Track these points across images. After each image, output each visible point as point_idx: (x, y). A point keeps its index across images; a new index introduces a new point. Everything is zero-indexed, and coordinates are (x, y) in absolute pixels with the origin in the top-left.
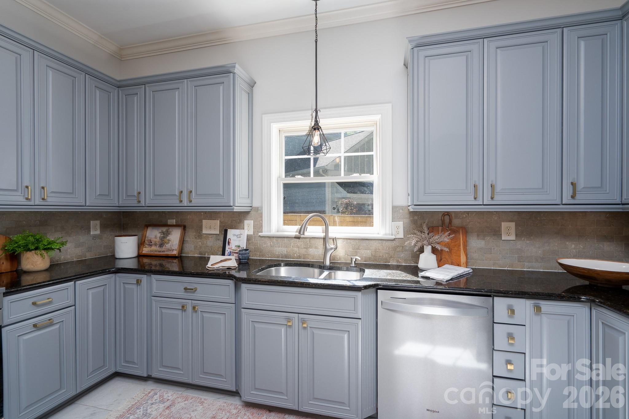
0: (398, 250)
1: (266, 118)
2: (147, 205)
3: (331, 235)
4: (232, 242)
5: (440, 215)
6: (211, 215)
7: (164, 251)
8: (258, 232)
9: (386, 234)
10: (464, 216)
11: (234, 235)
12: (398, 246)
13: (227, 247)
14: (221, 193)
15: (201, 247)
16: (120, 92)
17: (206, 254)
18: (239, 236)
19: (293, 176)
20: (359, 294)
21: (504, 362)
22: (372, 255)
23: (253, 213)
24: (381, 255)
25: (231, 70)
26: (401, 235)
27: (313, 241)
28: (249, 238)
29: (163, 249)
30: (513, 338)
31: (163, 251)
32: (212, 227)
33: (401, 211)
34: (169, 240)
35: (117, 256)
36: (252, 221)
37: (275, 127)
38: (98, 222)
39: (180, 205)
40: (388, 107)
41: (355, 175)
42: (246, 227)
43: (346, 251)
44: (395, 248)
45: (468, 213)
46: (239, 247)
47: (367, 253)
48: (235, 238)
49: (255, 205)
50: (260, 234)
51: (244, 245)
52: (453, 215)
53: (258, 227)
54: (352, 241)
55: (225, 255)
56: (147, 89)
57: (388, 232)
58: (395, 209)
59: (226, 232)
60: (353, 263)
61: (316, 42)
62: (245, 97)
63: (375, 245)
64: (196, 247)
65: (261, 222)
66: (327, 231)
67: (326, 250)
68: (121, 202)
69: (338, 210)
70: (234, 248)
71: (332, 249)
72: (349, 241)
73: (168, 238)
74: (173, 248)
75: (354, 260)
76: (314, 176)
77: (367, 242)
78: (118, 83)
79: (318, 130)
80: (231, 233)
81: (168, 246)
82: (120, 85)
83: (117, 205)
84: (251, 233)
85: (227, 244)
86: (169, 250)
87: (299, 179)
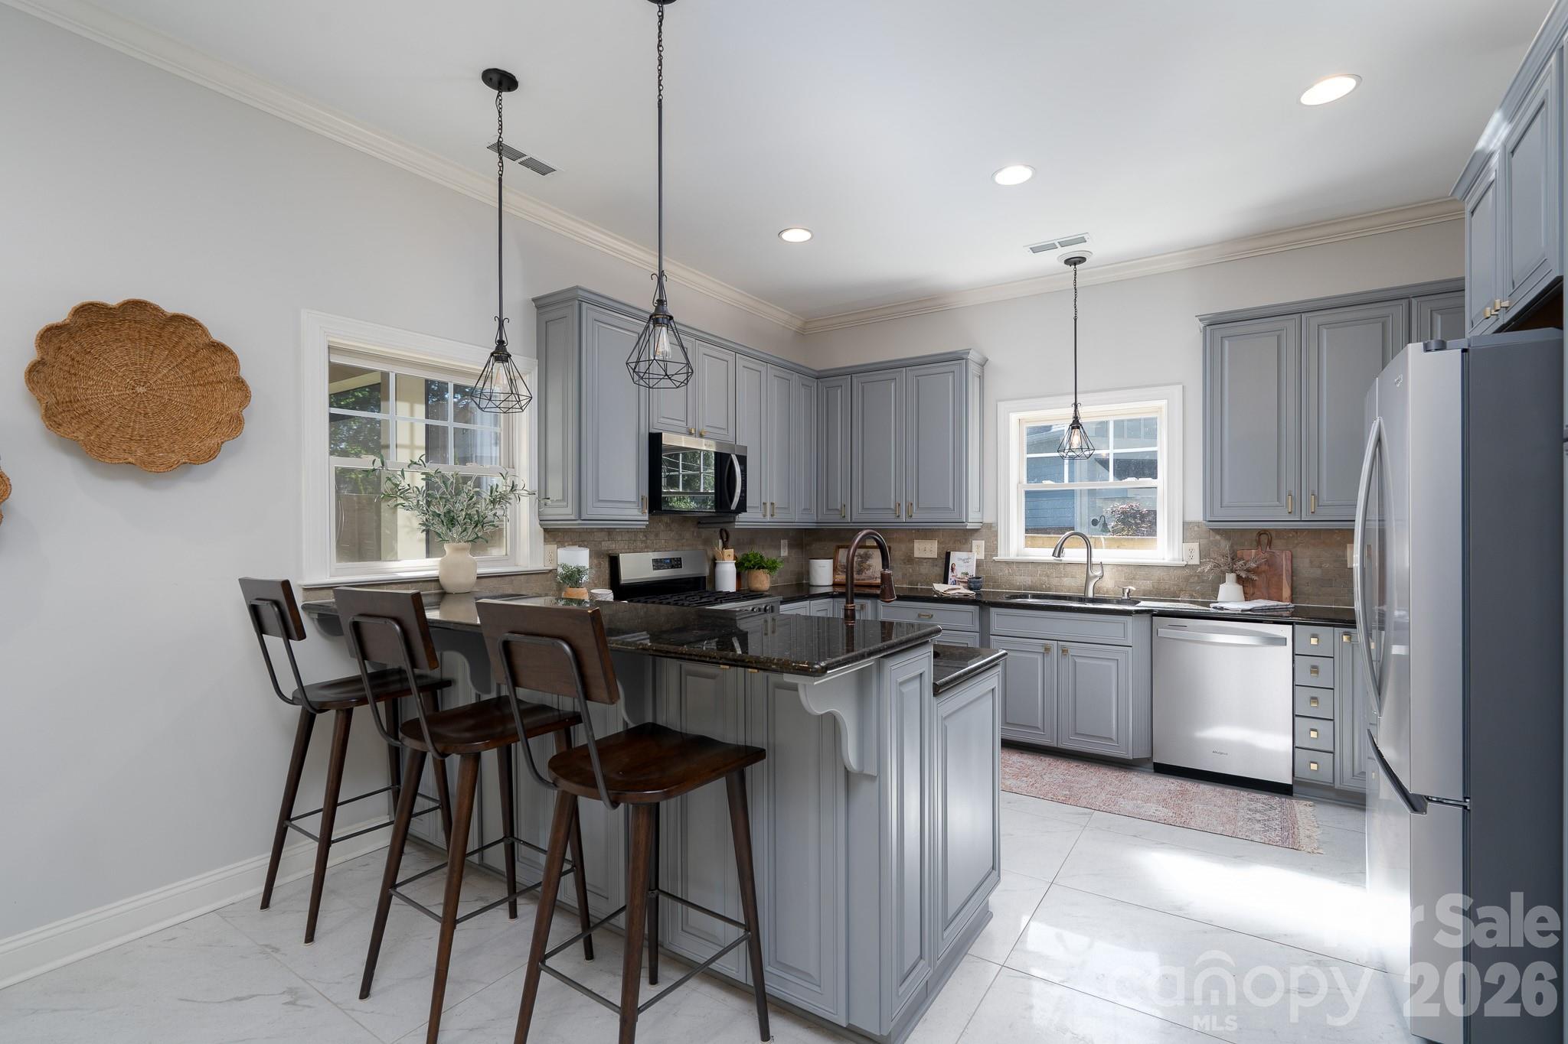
0: (1192, 580)
1: (1002, 406)
2: (853, 520)
3: (1095, 560)
4: (956, 568)
5: (1255, 534)
6: (925, 533)
7: (864, 580)
8: (992, 556)
9: (1174, 560)
10: (1291, 535)
11: (960, 559)
12: (1191, 576)
13: (950, 574)
14: (951, 506)
15: (911, 576)
16: (820, 384)
17: (919, 584)
18: (966, 561)
19: (1040, 481)
20: (1129, 619)
21: (1308, 699)
22: (1153, 587)
23: (984, 531)
24: (1167, 587)
25: (964, 356)
26: (1196, 561)
27: (1068, 569)
28: (979, 564)
29: (863, 576)
30: (1317, 672)
31: (862, 580)
32: (927, 549)
33: (1196, 528)
34: (870, 566)
35: (811, 584)
36: (983, 541)
37: (1014, 417)
38: (786, 541)
39: (898, 520)
40: (1177, 390)
41: (1129, 479)
42: (974, 549)
43: (1116, 581)
44: (1187, 579)
45: (1296, 531)
46: (967, 574)
47: (1147, 585)
48: (961, 563)
49: (987, 520)
50: (994, 558)
51: (973, 572)
52: (1274, 534)
53: (991, 549)
54: (1125, 568)
55: (947, 583)
56: (855, 380)
57: (1176, 556)
58: (1186, 525)
59: (948, 555)
60: (1126, 594)
61: (1076, 320)
62: (977, 380)
63: (1157, 574)
64: (904, 575)
65: (995, 542)
66: (1089, 555)
67: (1088, 579)
68: (819, 518)
69: (1105, 525)
70: (959, 576)
71: (1096, 577)
72: (1120, 568)
73: (868, 563)
74: (876, 575)
75: (1127, 591)
76: (1069, 481)
77: (1147, 569)
78: (817, 374)
79: (1078, 428)
80: (956, 558)
81: (869, 573)
82: (820, 376)
83: (815, 521)
84: (982, 556)
85: (950, 570)
86: (871, 578)
87: (1048, 485)
